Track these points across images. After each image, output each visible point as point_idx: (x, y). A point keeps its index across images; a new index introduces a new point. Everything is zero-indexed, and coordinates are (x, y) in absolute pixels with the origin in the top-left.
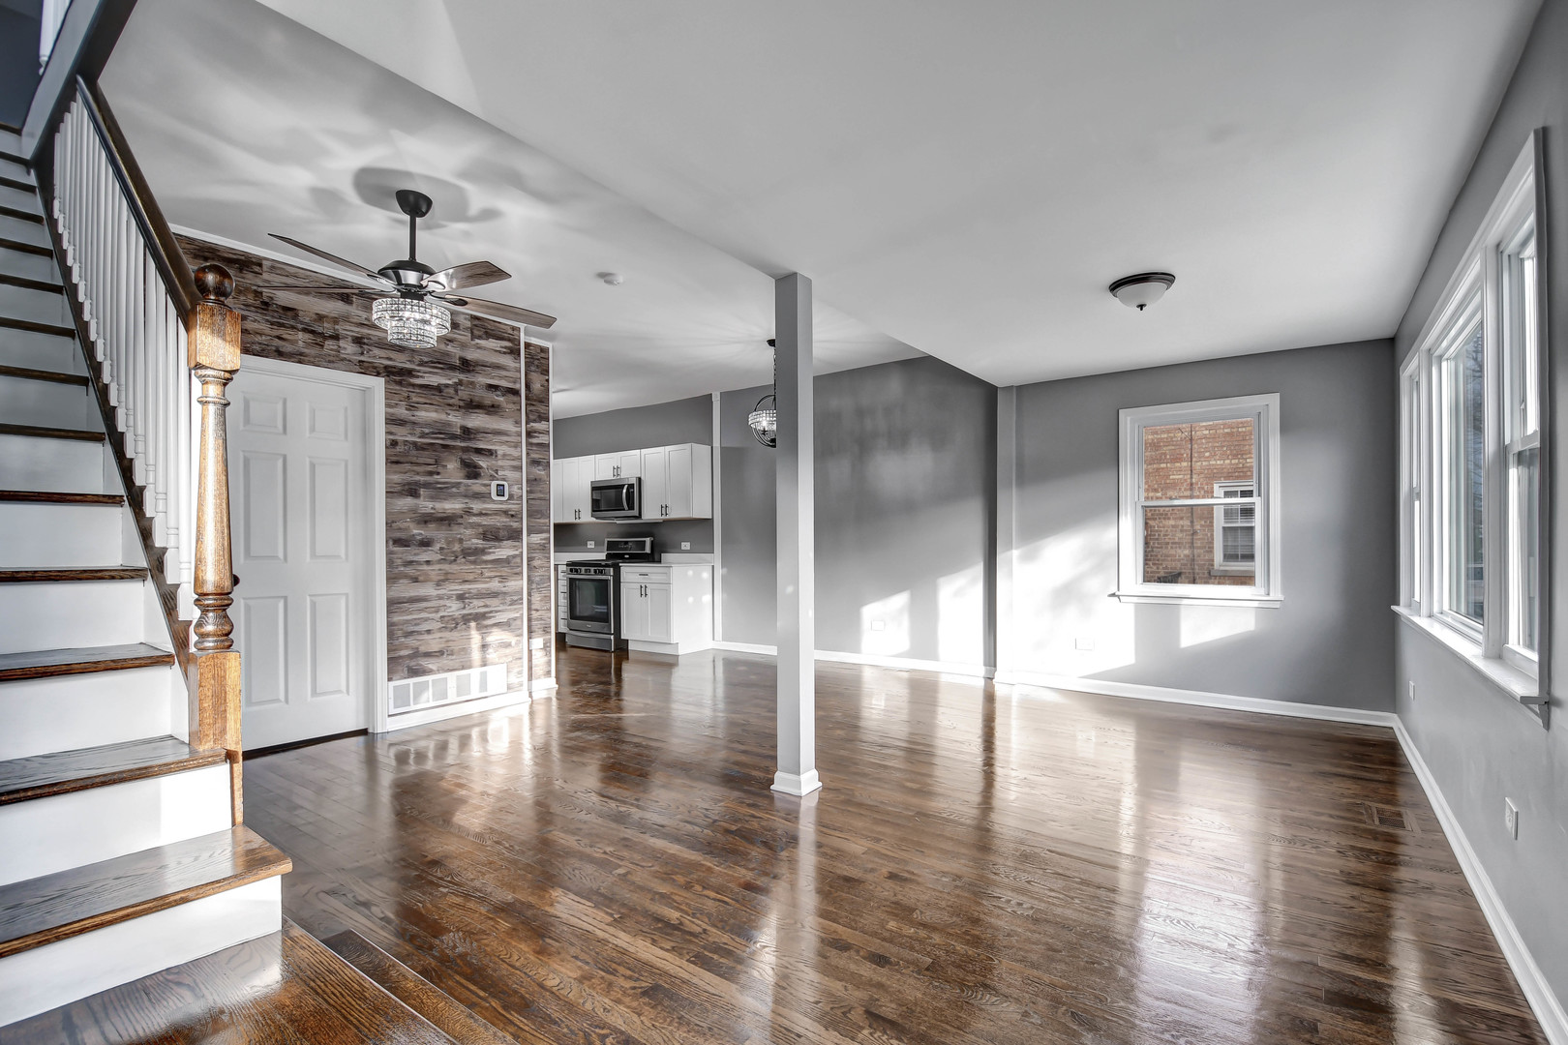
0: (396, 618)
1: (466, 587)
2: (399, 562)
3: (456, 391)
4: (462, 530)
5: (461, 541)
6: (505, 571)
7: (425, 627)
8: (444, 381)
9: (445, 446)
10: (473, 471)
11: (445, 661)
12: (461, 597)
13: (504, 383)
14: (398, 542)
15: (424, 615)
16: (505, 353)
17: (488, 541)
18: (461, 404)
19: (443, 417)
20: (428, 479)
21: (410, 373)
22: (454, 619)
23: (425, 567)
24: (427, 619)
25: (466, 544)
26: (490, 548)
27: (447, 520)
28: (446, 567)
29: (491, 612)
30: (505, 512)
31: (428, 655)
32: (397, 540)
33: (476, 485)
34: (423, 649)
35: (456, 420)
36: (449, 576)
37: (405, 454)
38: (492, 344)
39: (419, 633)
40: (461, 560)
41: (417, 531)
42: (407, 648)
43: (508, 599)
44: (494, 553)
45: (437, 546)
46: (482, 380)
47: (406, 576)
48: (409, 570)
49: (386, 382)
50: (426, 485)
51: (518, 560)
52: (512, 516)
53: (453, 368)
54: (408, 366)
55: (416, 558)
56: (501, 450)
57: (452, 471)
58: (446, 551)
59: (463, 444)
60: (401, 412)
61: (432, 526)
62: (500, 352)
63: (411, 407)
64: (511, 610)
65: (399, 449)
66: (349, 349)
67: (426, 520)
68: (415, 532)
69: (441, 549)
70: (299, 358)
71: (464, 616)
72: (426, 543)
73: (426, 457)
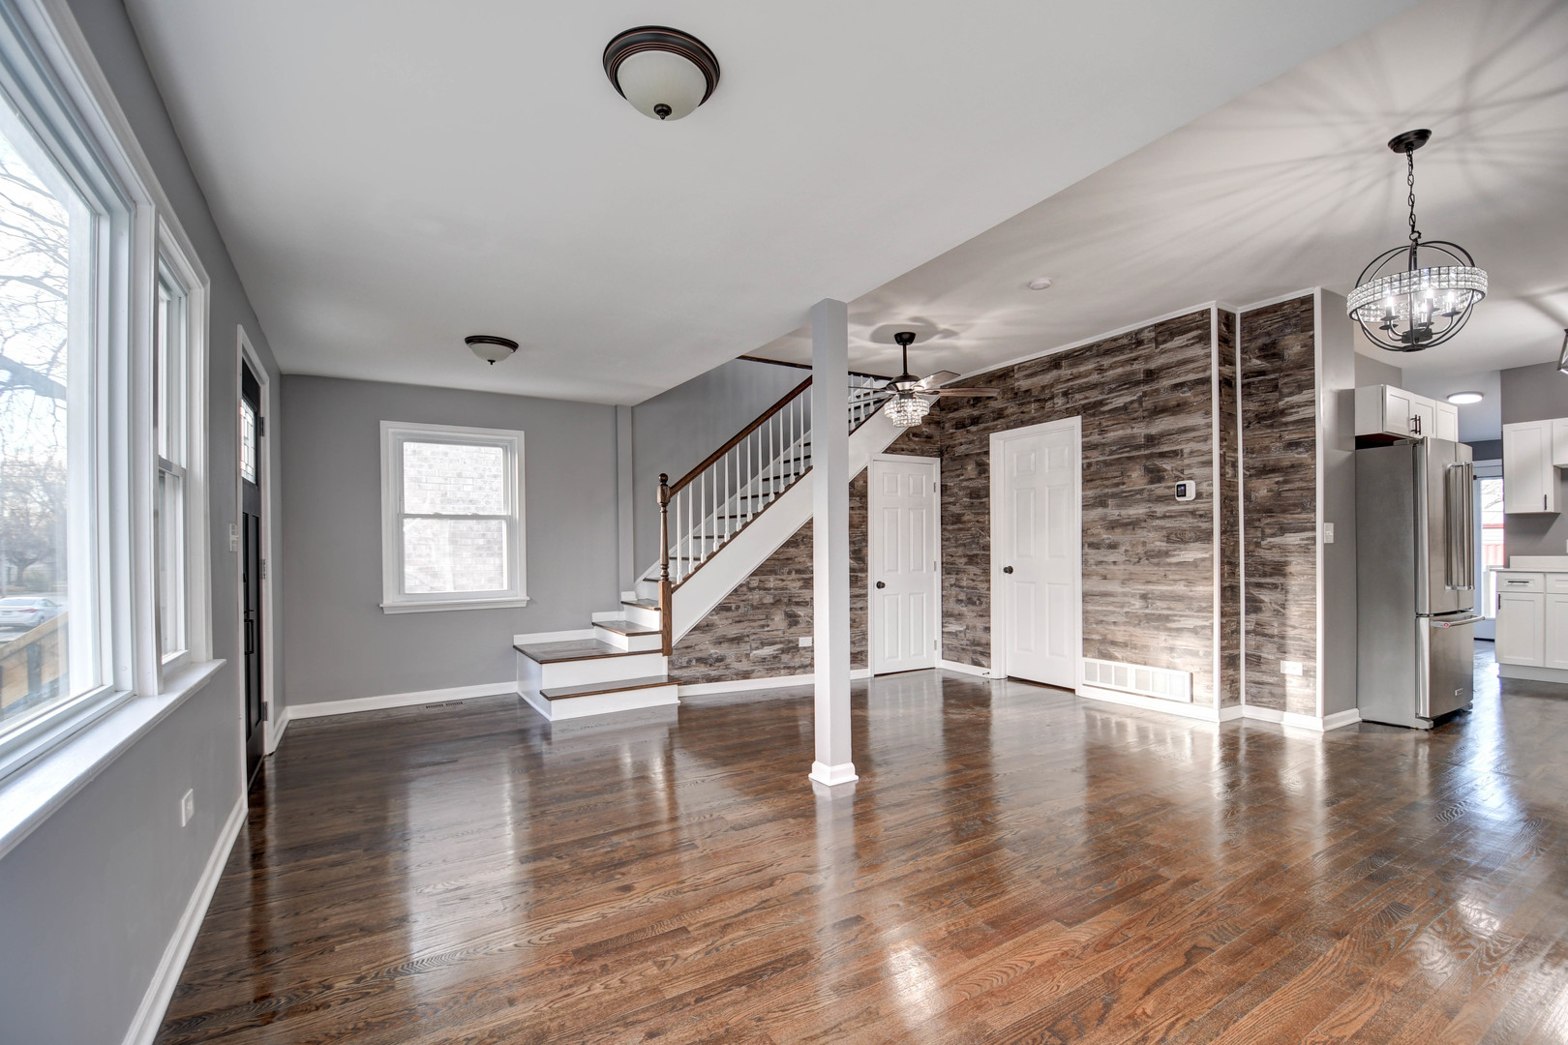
0: (1090, 608)
1: (1150, 587)
2: (1092, 562)
3: (1141, 404)
4: (1145, 533)
5: (1144, 543)
6: (1192, 574)
7: (1112, 619)
8: (1128, 399)
9: (1129, 458)
10: (1156, 476)
11: (1128, 653)
12: (1144, 597)
13: (1192, 377)
14: (1092, 545)
15: (1110, 608)
16: (1193, 344)
17: (1173, 543)
18: (1146, 414)
19: (1129, 431)
20: (1115, 490)
21: (1101, 403)
22: (1137, 617)
23: (1112, 567)
24: (1113, 612)
25: (1150, 547)
26: (1175, 550)
27: (1133, 524)
28: (1131, 568)
29: (1175, 615)
30: (1193, 513)
31: (1113, 643)
32: (1090, 543)
33: (1159, 489)
34: (1110, 637)
35: (1140, 430)
36: (1133, 576)
37: (1096, 473)
38: (1179, 341)
39: (1108, 623)
40: (1144, 561)
41: (1106, 536)
42: (1097, 633)
43: (1195, 605)
44: (1178, 555)
45: (1122, 549)
46: (1166, 383)
47: (1097, 574)
48: (1100, 569)
49: (1082, 419)
50: (1114, 496)
51: (1207, 563)
52: (1201, 516)
53: (1138, 383)
54: (1100, 397)
55: (1105, 559)
56: (1187, 448)
57: (1137, 477)
58: (1130, 553)
59: (1147, 452)
60: (1095, 438)
61: (1118, 531)
62: (1187, 346)
63: (1102, 432)
64: (1198, 617)
65: (1093, 469)
66: (1059, 401)
67: (1112, 525)
68: (1105, 536)
69: (1126, 551)
70: (1032, 421)
71: (1146, 615)
72: (1113, 546)
73: (1113, 472)
